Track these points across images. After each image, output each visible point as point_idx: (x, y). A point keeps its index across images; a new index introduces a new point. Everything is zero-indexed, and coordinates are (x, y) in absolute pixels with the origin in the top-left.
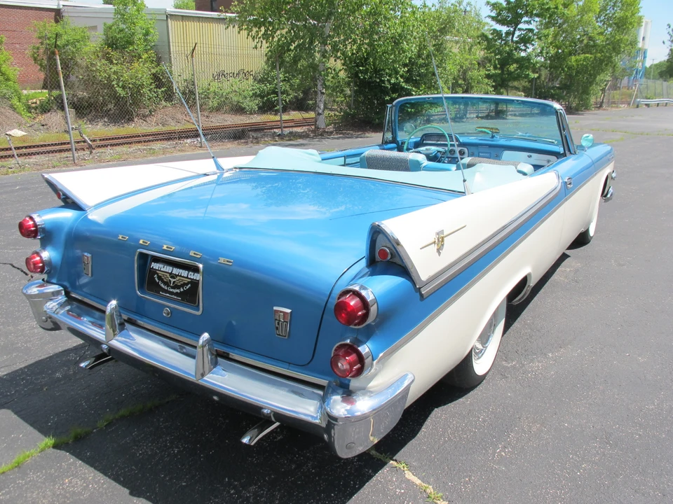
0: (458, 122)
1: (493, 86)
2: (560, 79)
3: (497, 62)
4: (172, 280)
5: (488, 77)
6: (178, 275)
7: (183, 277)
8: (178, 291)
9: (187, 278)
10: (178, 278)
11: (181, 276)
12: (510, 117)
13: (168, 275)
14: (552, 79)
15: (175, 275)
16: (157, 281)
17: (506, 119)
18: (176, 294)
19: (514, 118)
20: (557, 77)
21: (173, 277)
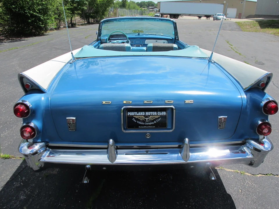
0: (57, 30)
1: (71, 14)
2: (93, 9)
3: (71, 3)
4: (147, 119)
5: (68, 9)
6: (151, 115)
7: (154, 115)
8: (152, 123)
9: (157, 115)
10: (151, 117)
11: (152, 115)
12: (77, 26)
13: (143, 117)
14: (90, 9)
15: (148, 115)
16: (136, 121)
17: (76, 27)
18: (152, 125)
19: (79, 26)
20: (92, 9)
21: (146, 117)
